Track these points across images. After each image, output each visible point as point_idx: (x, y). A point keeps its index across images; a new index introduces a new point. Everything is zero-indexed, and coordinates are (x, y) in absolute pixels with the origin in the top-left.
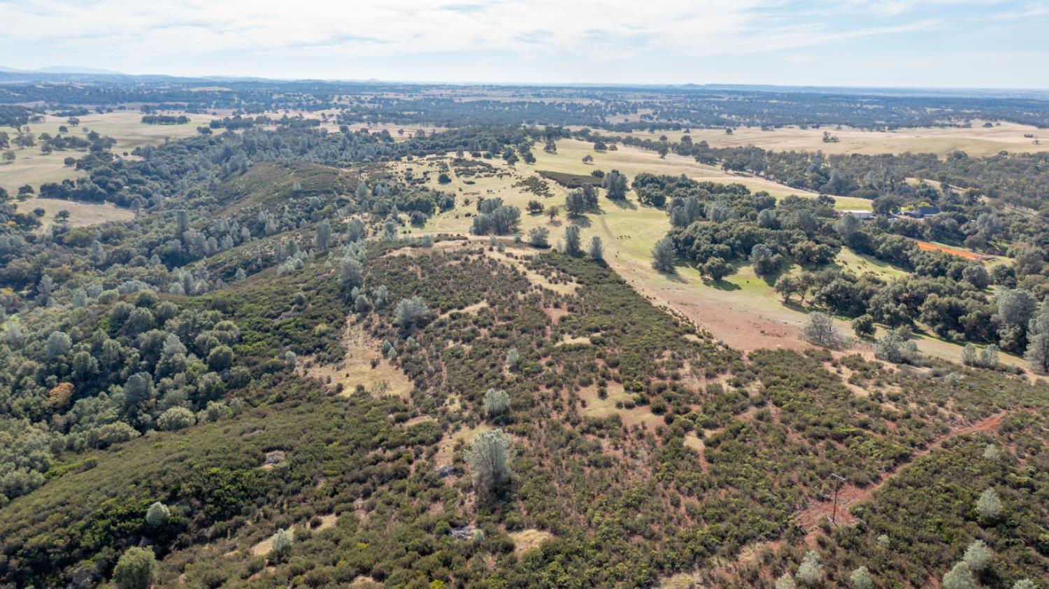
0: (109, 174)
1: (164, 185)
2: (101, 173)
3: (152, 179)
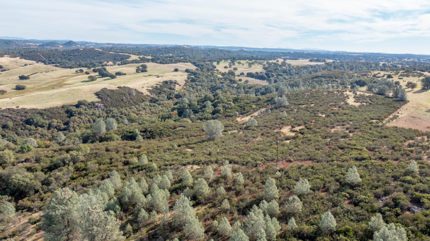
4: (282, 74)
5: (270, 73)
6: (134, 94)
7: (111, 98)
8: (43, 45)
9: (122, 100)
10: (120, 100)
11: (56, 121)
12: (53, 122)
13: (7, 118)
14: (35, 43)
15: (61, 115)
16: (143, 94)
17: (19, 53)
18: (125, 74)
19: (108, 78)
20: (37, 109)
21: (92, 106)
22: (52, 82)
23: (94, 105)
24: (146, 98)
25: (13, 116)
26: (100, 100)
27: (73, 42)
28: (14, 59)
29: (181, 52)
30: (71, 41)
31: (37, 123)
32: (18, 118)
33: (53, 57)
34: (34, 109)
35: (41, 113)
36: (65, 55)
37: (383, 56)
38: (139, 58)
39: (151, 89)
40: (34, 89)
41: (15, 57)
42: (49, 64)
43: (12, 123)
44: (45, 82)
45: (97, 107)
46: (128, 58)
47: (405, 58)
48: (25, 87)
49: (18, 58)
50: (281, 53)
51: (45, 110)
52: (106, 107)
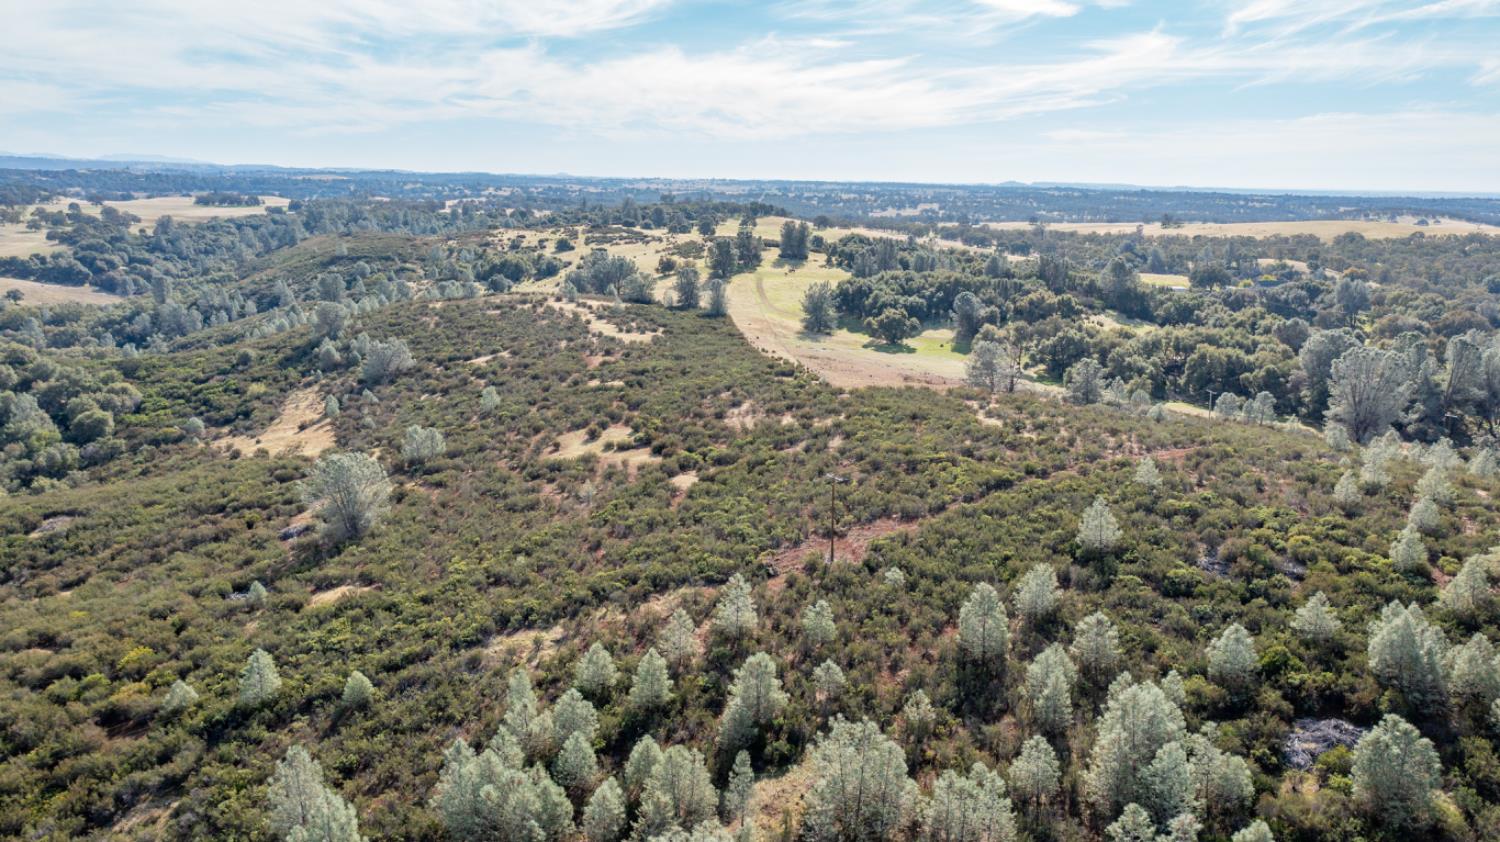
0: (101, 249)
1: (180, 266)
2: (90, 247)
3: (165, 259)
4: (147, 255)
5: (95, 254)
37: (416, 182)
47: (488, 187)
50: (39, 172)
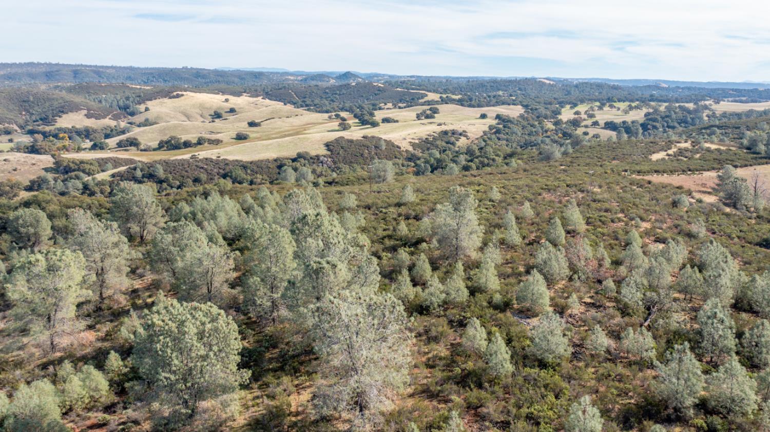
6: (384, 148)
7: (345, 151)
8: (306, 80)
9: (362, 155)
10: (358, 155)
11: (261, 177)
12: (256, 178)
13: (202, 170)
14: (298, 76)
15: (270, 170)
16: (400, 148)
17: (264, 90)
18: (397, 121)
19: (369, 126)
20: (241, 161)
21: (315, 161)
22: (288, 131)
23: (318, 159)
24: (402, 155)
25: (210, 168)
26: (329, 153)
27: (352, 74)
28: (255, 99)
29: (520, 89)
30: (348, 73)
31: (236, 178)
32: (215, 170)
33: (309, 98)
34: (237, 161)
35: (244, 166)
36: (328, 93)
38: (441, 97)
39: (417, 141)
40: (259, 139)
41: (257, 96)
42: (302, 106)
43: (206, 176)
44: (278, 130)
45: (322, 162)
46: (422, 98)
48: (248, 135)
49: (260, 98)
51: (251, 163)
52: (335, 163)
